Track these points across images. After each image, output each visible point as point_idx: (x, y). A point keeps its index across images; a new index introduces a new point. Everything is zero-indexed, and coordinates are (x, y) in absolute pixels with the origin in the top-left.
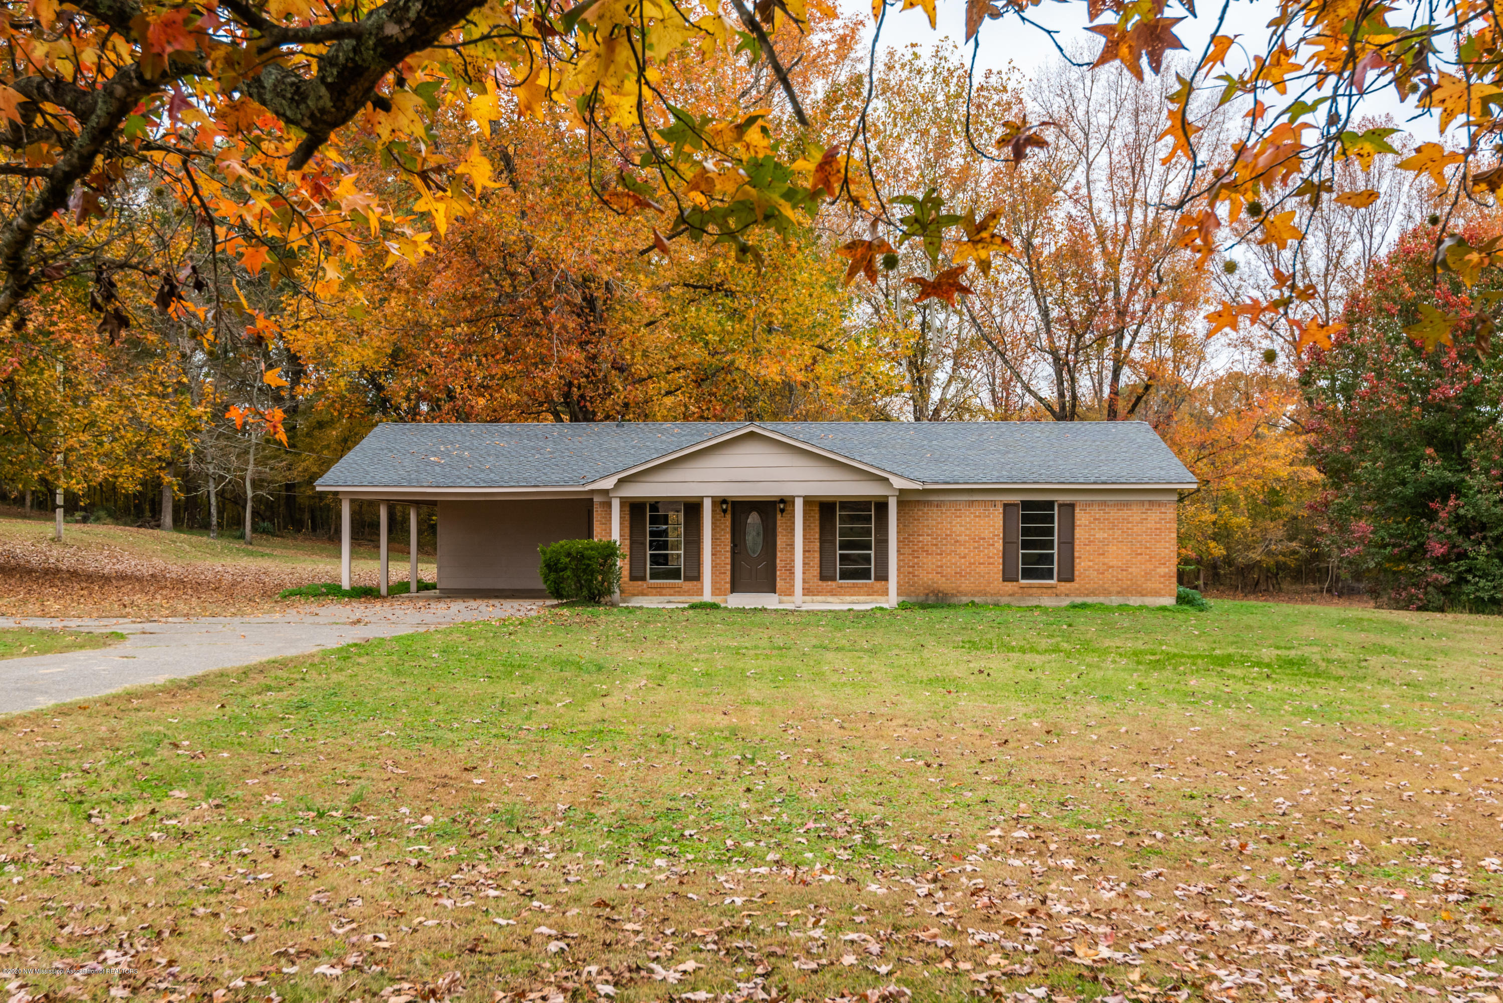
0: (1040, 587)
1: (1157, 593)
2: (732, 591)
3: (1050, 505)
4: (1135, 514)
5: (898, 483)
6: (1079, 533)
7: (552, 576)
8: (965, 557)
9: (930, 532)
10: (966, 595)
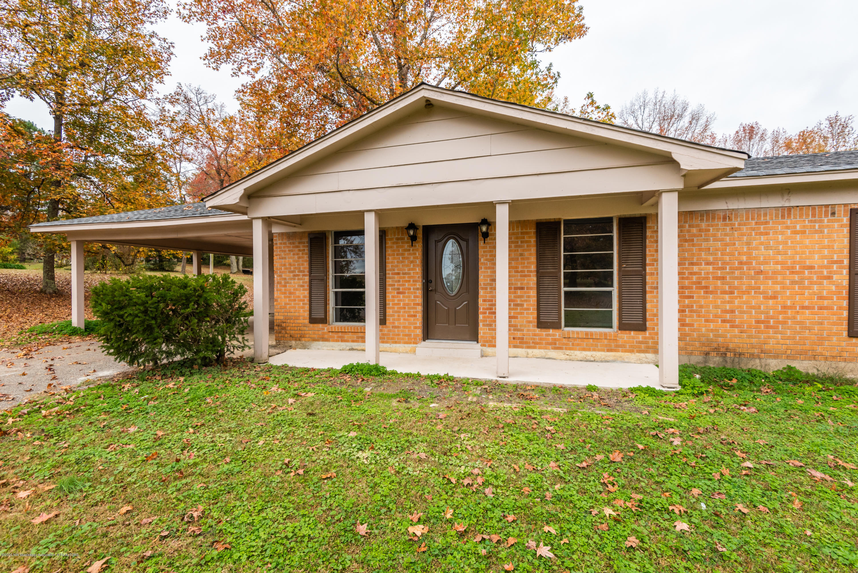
2: (426, 338)
5: (691, 160)
8: (774, 297)
9: (711, 258)
10: (776, 356)
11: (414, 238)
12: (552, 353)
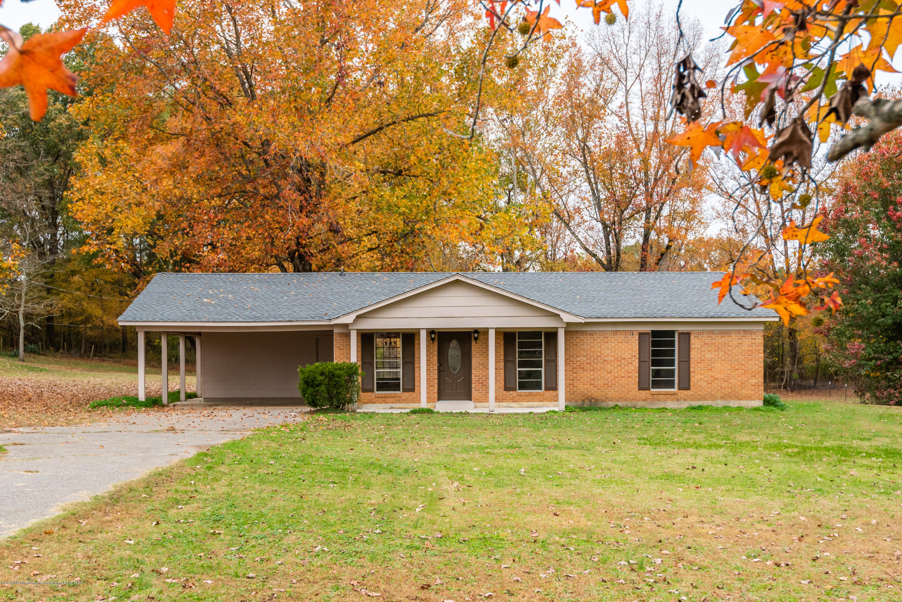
0: (666, 394)
1: (749, 398)
2: (439, 399)
3: (671, 334)
4: (733, 340)
5: (567, 318)
6: (693, 354)
7: (310, 390)
8: (611, 373)
9: (585, 354)
10: (612, 400)
11: (433, 339)
12: (512, 404)
